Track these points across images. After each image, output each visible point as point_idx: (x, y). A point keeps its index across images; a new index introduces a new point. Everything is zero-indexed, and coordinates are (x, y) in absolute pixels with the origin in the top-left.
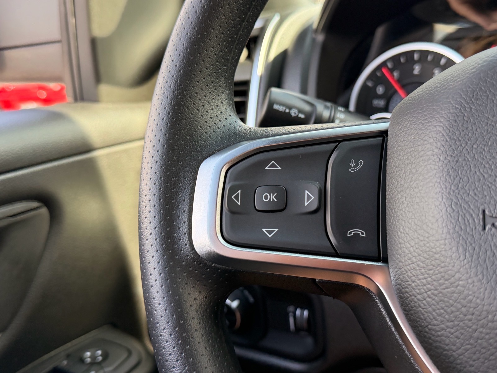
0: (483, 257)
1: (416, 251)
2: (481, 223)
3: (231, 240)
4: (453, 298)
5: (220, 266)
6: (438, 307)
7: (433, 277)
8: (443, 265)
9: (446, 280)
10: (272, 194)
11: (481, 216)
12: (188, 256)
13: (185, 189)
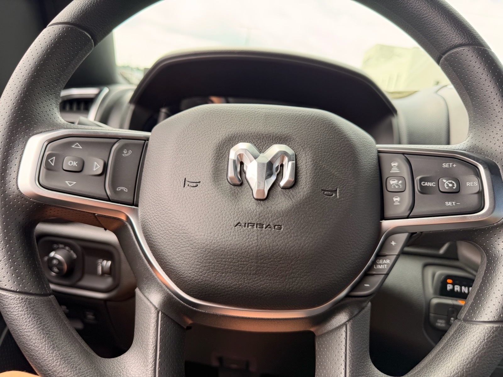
0: (181, 200)
1: (152, 196)
2: (183, 184)
3: (44, 186)
4: (165, 219)
5: (35, 201)
6: (158, 224)
7: (158, 209)
8: (163, 203)
9: (164, 211)
10: (75, 162)
11: (184, 181)
12: (14, 192)
13: (17, 152)
